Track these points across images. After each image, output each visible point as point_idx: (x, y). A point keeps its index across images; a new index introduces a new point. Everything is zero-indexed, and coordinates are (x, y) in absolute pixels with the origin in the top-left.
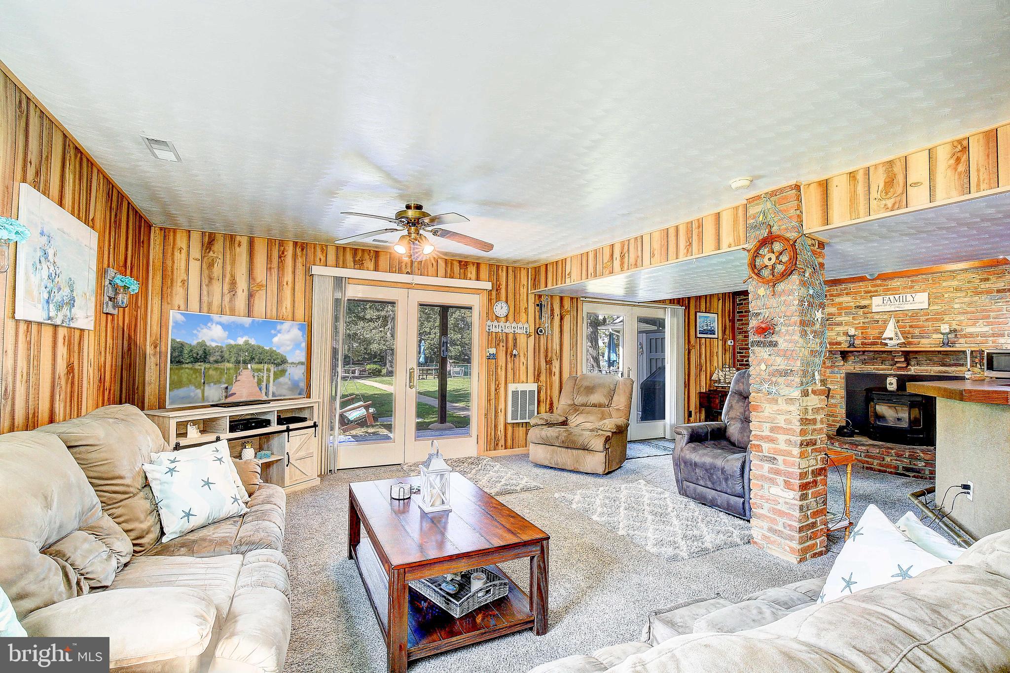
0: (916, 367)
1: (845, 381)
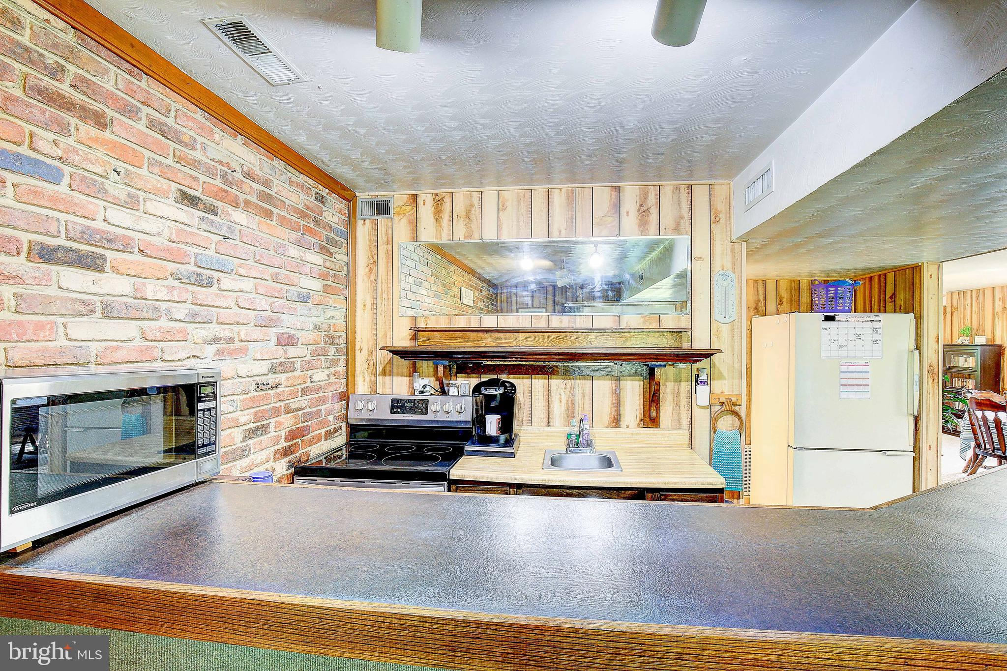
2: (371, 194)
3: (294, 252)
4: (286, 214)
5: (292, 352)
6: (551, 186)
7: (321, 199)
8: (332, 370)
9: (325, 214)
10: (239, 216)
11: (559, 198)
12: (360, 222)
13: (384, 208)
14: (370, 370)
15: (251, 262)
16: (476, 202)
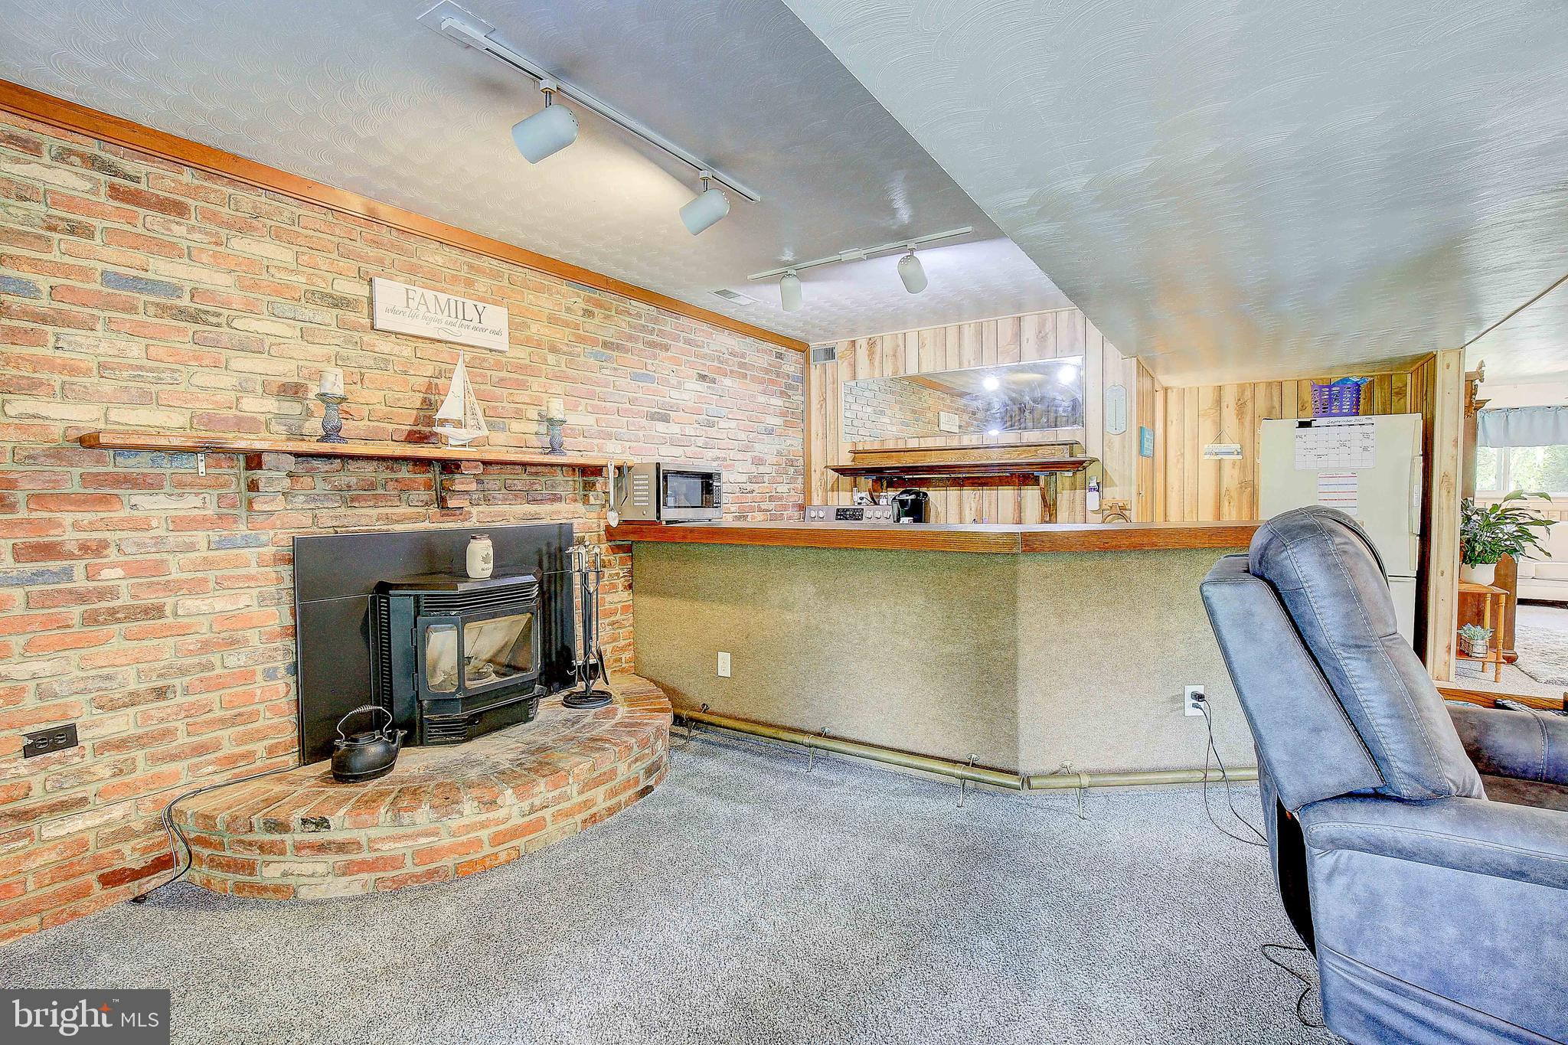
0: (480, 508)
1: (286, 571)
2: (820, 343)
3: (762, 399)
4: (756, 373)
5: (762, 469)
6: (960, 323)
7: (780, 356)
8: (792, 486)
9: (784, 367)
10: (727, 382)
11: (969, 332)
12: (813, 367)
13: (830, 354)
14: (822, 488)
15: (735, 410)
16: (901, 343)
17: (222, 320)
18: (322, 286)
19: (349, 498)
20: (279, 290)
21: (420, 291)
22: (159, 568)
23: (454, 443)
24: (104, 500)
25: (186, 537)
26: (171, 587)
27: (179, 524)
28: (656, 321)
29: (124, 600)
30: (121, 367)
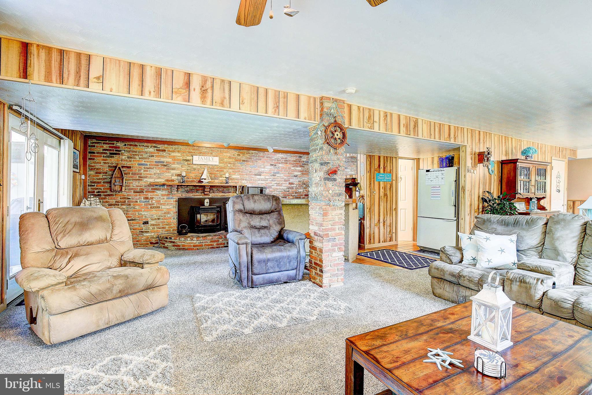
1: (177, 203)
4: (291, 162)
7: (300, 157)
9: (301, 159)
10: (280, 165)
17: (170, 166)
18: (185, 158)
19: (188, 192)
20: (178, 160)
21: (201, 156)
22: (160, 201)
23: (205, 183)
24: (153, 192)
25: (163, 197)
26: (161, 204)
27: (162, 195)
28: (257, 154)
29: (155, 205)
30: (156, 174)
